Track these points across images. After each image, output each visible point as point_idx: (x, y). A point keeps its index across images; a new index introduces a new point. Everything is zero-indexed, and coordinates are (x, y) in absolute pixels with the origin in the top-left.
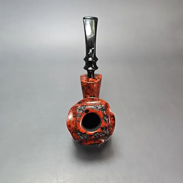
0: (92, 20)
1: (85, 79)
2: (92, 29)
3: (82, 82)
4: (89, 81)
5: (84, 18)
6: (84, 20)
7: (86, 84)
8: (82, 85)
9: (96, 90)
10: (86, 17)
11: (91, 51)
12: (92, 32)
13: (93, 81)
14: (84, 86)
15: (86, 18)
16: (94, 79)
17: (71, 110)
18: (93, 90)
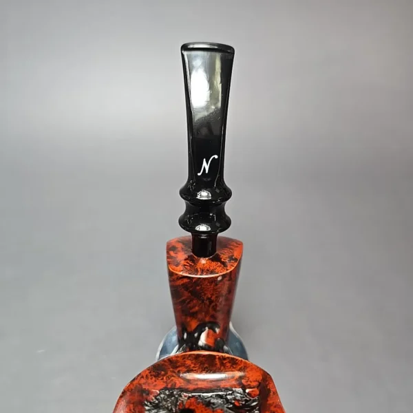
0: (213, 53)
1: (183, 262)
2: (212, 87)
3: (171, 274)
4: (196, 272)
5: (185, 48)
6: (185, 53)
7: (185, 280)
8: (170, 281)
9: (223, 303)
10: (194, 43)
11: (206, 166)
12: (213, 96)
13: (212, 272)
14: (177, 286)
15: (191, 46)
16: (214, 263)
17: (123, 403)
18: (211, 302)
